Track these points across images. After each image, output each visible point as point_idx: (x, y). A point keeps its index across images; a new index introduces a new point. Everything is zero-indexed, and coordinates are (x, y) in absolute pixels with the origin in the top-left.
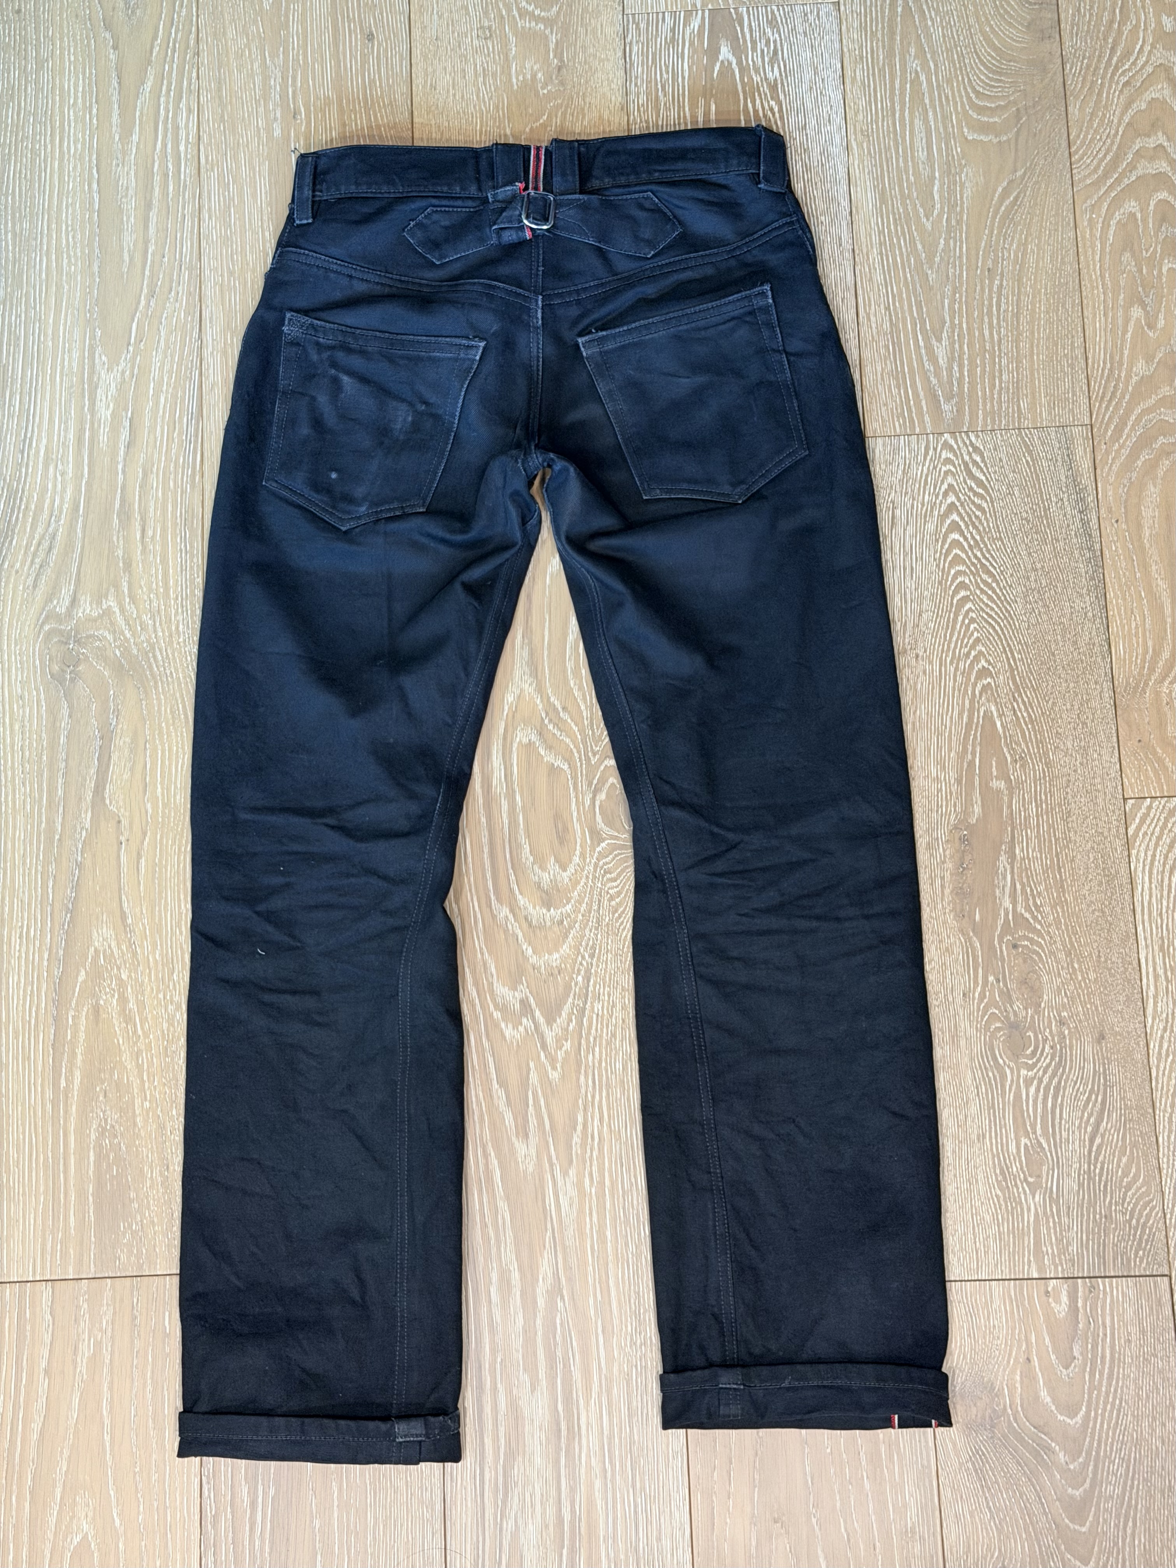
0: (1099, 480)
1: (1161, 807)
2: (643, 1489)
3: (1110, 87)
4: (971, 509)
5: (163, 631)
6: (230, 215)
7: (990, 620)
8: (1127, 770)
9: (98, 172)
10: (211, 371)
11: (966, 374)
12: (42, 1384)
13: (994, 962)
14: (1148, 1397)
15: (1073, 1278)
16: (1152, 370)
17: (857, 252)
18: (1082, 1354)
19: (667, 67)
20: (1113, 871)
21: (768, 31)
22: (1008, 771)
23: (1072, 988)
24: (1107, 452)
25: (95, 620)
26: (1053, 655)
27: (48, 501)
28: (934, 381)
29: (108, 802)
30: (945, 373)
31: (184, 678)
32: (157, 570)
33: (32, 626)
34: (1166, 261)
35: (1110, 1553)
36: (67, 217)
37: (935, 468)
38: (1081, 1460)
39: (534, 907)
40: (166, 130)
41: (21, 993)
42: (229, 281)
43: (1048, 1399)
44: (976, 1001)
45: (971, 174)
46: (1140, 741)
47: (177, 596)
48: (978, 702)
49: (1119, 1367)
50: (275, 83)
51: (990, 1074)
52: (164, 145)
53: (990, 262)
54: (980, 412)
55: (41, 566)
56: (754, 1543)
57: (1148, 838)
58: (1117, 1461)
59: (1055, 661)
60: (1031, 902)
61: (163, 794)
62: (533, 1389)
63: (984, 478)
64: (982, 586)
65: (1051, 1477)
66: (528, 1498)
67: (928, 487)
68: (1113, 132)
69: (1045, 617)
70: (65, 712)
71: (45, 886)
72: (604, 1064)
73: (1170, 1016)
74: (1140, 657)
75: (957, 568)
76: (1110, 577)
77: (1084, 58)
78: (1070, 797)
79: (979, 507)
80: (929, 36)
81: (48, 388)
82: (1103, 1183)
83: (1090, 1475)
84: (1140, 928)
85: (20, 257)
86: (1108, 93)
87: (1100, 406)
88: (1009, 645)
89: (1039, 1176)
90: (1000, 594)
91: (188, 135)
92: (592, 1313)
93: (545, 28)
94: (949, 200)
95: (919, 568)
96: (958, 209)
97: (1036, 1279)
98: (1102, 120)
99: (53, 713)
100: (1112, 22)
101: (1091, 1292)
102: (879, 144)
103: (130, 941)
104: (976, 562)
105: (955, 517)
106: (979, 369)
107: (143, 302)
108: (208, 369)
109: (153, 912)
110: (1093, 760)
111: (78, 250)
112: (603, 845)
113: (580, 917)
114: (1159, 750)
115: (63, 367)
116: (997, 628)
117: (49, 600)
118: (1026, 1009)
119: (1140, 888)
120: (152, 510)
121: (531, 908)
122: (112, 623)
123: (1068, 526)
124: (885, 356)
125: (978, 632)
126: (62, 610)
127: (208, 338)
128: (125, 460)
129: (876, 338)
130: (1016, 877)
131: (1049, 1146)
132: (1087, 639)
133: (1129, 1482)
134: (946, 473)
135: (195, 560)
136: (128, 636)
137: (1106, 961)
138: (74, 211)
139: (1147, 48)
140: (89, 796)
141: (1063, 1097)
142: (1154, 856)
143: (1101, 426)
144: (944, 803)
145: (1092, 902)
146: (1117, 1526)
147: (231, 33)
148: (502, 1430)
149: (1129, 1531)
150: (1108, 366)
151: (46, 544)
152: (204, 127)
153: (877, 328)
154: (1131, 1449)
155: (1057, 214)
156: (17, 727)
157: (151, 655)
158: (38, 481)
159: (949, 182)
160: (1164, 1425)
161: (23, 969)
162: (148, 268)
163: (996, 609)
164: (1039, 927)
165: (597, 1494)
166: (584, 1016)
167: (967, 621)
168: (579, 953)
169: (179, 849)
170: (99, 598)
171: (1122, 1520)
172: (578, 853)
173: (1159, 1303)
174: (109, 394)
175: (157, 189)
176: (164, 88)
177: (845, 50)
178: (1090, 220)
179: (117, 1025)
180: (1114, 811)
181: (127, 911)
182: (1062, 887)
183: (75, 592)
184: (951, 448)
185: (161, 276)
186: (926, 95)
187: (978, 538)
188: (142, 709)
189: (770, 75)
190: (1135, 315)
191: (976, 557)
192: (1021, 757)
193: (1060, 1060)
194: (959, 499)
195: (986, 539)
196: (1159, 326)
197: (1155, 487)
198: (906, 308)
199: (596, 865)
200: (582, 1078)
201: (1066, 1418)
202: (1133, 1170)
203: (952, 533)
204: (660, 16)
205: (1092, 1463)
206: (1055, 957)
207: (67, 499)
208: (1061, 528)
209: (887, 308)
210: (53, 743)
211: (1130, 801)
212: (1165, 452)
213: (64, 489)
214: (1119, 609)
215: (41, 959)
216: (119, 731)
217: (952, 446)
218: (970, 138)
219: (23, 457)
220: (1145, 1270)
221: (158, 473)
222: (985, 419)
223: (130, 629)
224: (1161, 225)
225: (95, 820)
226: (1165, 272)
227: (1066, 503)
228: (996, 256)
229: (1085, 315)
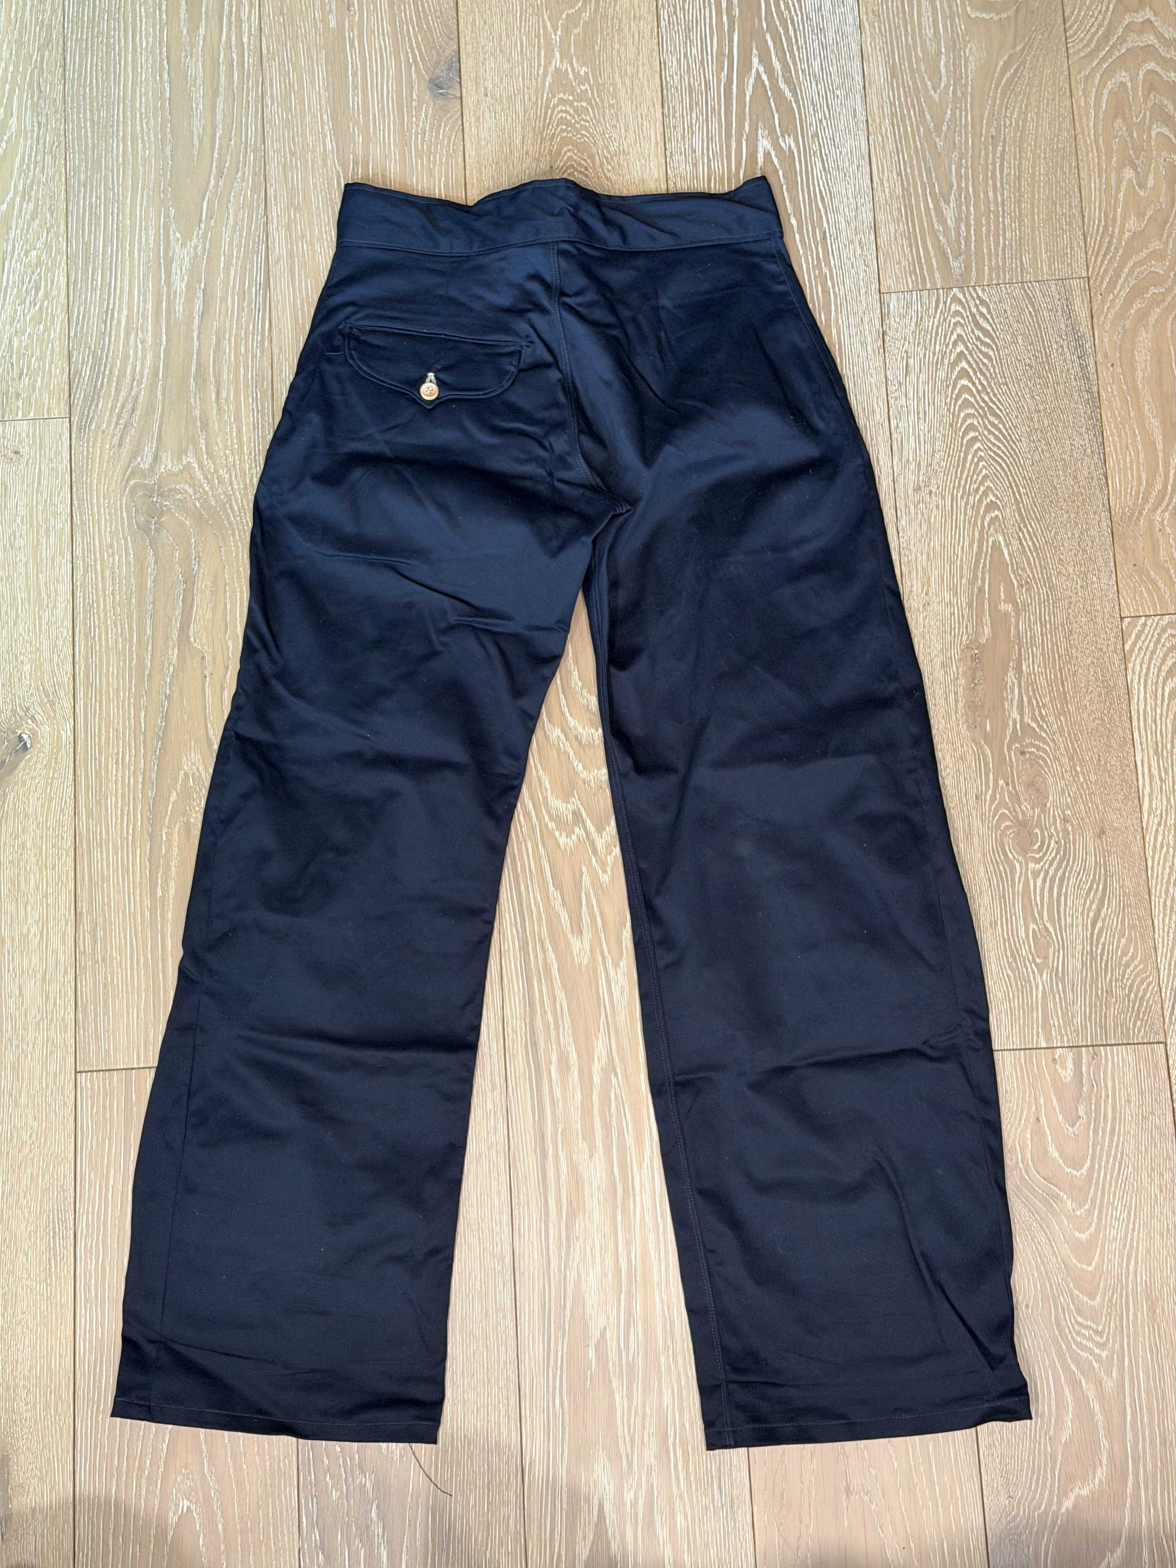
0: (1095, 328)
1: (1155, 624)
4: (978, 357)
5: (238, 484)
6: (291, 101)
7: (997, 458)
8: (1123, 592)
9: (168, 63)
11: (972, 232)
13: (1004, 768)
15: (1078, 1047)
16: (1143, 226)
17: (870, 123)
18: (1086, 1113)
20: (1111, 683)
22: (1015, 594)
23: (1074, 789)
24: (1103, 302)
25: (176, 475)
26: (1055, 488)
27: (130, 367)
28: (943, 240)
29: (192, 639)
30: (953, 233)
32: (231, 428)
33: (119, 482)
34: (1155, 126)
35: (1115, 1289)
36: (140, 105)
37: (945, 320)
38: (1087, 1207)
39: (584, 728)
40: (230, 23)
41: (119, 812)
42: (291, 162)
43: (1056, 1154)
44: (987, 803)
45: (974, 49)
46: (1135, 565)
47: (250, 453)
48: (987, 533)
49: (1120, 1123)
51: (1001, 868)
52: (229, 37)
53: (993, 130)
54: (986, 268)
55: (125, 427)
57: (1143, 653)
58: (1119, 1207)
59: (1057, 494)
60: (1037, 713)
62: (591, 1156)
63: (990, 329)
64: (989, 427)
65: (1060, 1223)
66: (588, 1251)
67: (938, 338)
68: (1104, 8)
69: (1047, 455)
70: (151, 559)
71: (137, 717)
73: (1164, 812)
74: (1134, 489)
75: (966, 411)
76: (1107, 417)
78: (1071, 617)
79: (986, 355)
81: (128, 263)
82: (1104, 962)
83: (1095, 1220)
84: (1136, 734)
85: (98, 143)
87: (1096, 260)
88: (1014, 481)
89: (1046, 958)
90: (1006, 434)
91: (250, 27)
92: (644, 1087)
94: (955, 72)
95: (931, 412)
96: (963, 81)
97: (1044, 1048)
99: (140, 561)
101: (1093, 1059)
102: (889, 24)
104: (983, 405)
105: (964, 364)
106: (984, 228)
107: (212, 182)
108: (274, 243)
110: (1093, 583)
111: (152, 136)
114: (1152, 573)
115: (140, 243)
116: (1004, 465)
117: (134, 455)
118: (1033, 809)
119: (1136, 698)
120: (225, 372)
121: (580, 729)
122: (191, 477)
123: (1068, 370)
124: (898, 218)
125: (986, 469)
126: (145, 466)
127: (273, 214)
128: (199, 327)
129: (889, 201)
130: (1023, 691)
131: (1055, 930)
132: (1086, 473)
133: (1131, 1226)
134: (955, 324)
135: (266, 419)
136: (207, 489)
137: (1106, 764)
138: (147, 99)
140: (175, 634)
141: (1068, 886)
142: (1148, 669)
143: (1097, 279)
144: (957, 626)
145: (1092, 711)
146: (1120, 1265)
148: (564, 1192)
149: (1131, 1270)
150: (1103, 223)
151: (129, 406)
152: (265, 19)
153: (890, 192)
154: (1131, 1196)
155: (1054, 84)
156: (108, 574)
157: (228, 506)
158: (121, 349)
159: (954, 58)
160: (1161, 1175)
161: (120, 791)
162: (216, 151)
163: (1003, 448)
164: (1044, 735)
165: (650, 1245)
167: (976, 460)
170: (179, 454)
171: (1124, 1260)
173: (1156, 1067)
174: (184, 267)
175: (223, 78)
178: (1085, 89)
180: (1112, 629)
181: (213, 738)
182: (1065, 698)
183: (157, 449)
184: (960, 302)
185: (228, 158)
187: (985, 383)
188: (221, 556)
190: (1127, 177)
191: (984, 401)
192: (1027, 582)
193: (1065, 853)
194: (967, 348)
195: (993, 384)
196: (1149, 186)
197: (1147, 333)
201: (1073, 1171)
202: (1132, 950)
203: (961, 379)
205: (1097, 1210)
206: (1059, 762)
207: (147, 365)
208: (1061, 372)
209: (899, 174)
210: (141, 588)
211: (1127, 620)
212: (1156, 301)
213: (144, 357)
214: (1115, 446)
215: (136, 781)
216: (201, 575)
217: (960, 300)
218: (973, 16)
219: (106, 328)
220: (1142, 1038)
221: (230, 340)
222: (990, 274)
223: (208, 484)
224: (1150, 93)
225: (181, 657)
226: (1153, 134)
227: (1066, 350)
228: (999, 125)
229: (1082, 176)
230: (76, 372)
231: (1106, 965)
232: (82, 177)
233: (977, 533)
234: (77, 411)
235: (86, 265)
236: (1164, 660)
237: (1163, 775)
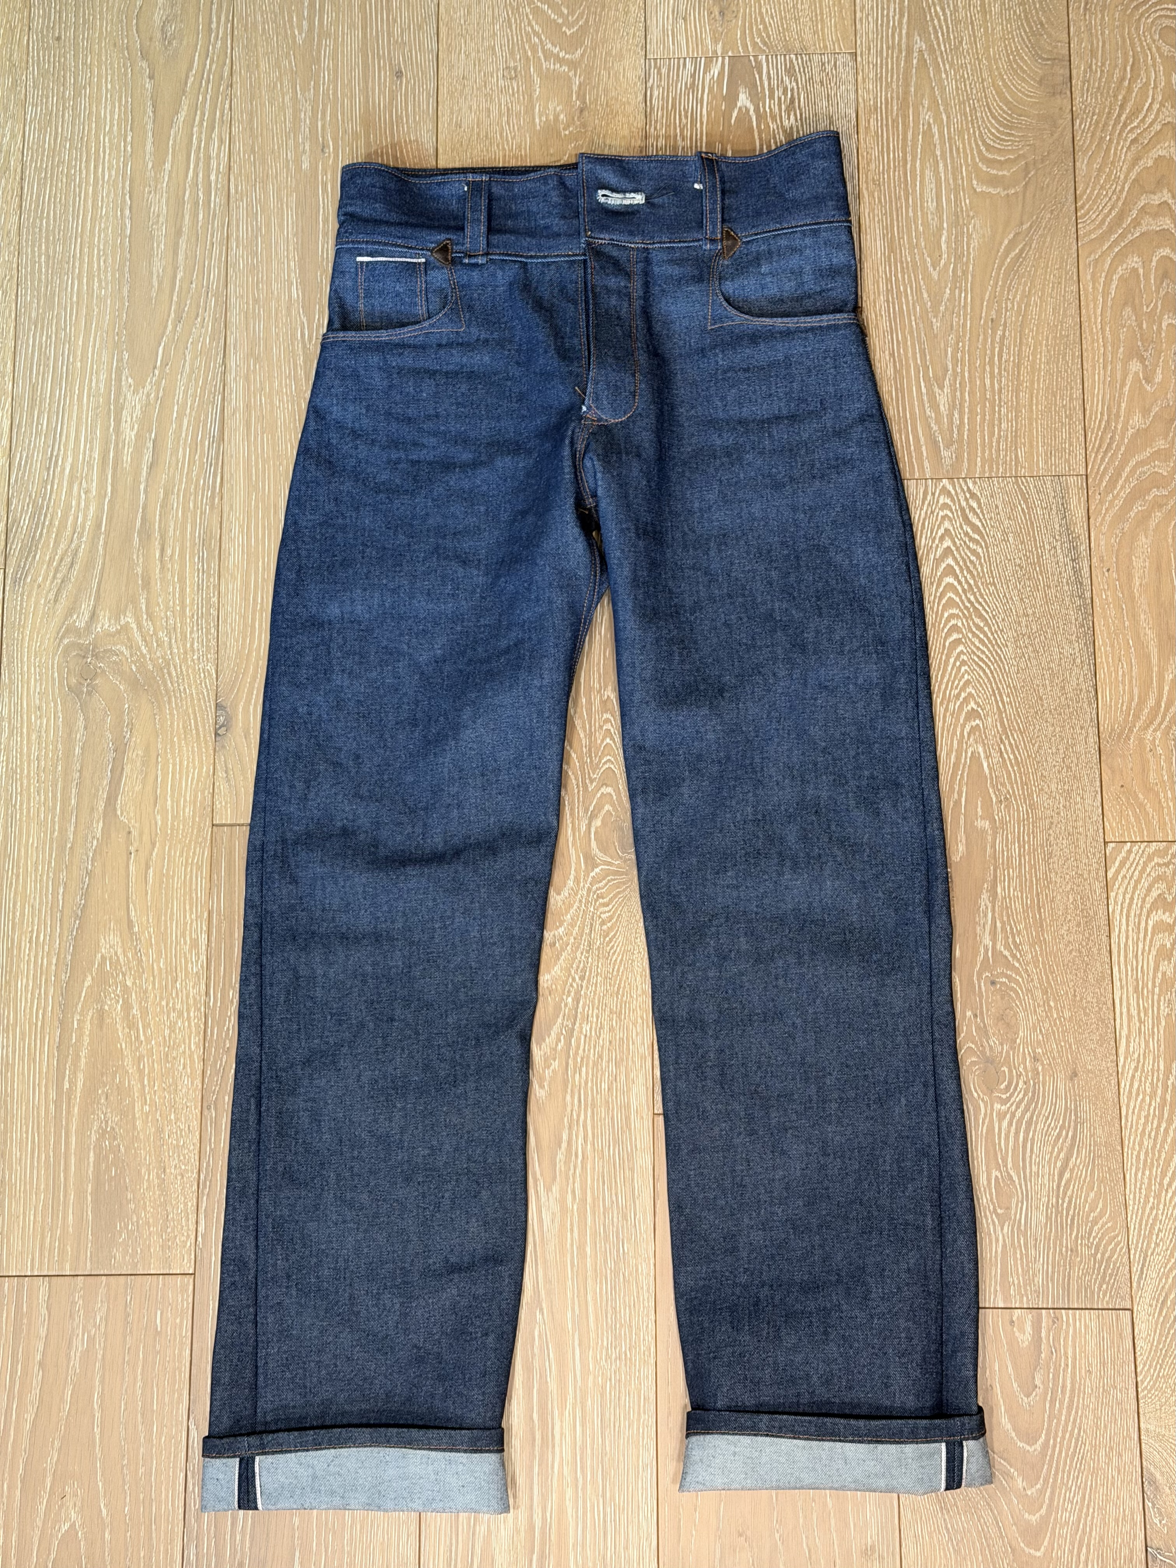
0: (1092, 530)
1: (1141, 852)
2: (612, 1498)
3: (1118, 143)
4: (966, 555)
5: (178, 648)
6: (257, 246)
7: (980, 664)
8: (1109, 815)
9: (130, 198)
10: (233, 396)
11: (966, 421)
12: (37, 1377)
13: (973, 997)
14: (1105, 1426)
15: (1037, 1308)
16: (1148, 423)
18: (1043, 1383)
19: (686, 112)
20: (1091, 913)
21: (786, 79)
22: (993, 811)
23: (1047, 1025)
24: (1101, 502)
25: (113, 635)
26: (1041, 699)
27: (71, 518)
28: (935, 428)
29: (119, 813)
30: (945, 420)
31: (197, 694)
32: (174, 588)
33: (52, 640)
34: (1166, 317)
36: (99, 242)
37: (932, 512)
38: (1038, 1486)
40: (198, 159)
41: (30, 995)
42: (254, 310)
43: (1009, 1426)
45: (978, 226)
46: (1122, 786)
47: (193, 615)
48: (967, 743)
49: (1079, 1397)
50: (305, 117)
52: (196, 174)
53: (993, 312)
54: (979, 459)
55: (62, 582)
56: (718, 1556)
57: (1126, 881)
58: (1074, 1488)
59: (1042, 706)
60: (1010, 940)
61: (172, 807)
63: (980, 524)
64: (974, 630)
65: (1009, 1503)
67: (925, 531)
68: (1119, 188)
69: (1034, 662)
70: (81, 723)
71: (55, 892)
72: (590, 1084)
73: (1141, 1056)
74: (1125, 704)
75: (951, 611)
76: (1099, 625)
77: (1093, 115)
78: (1052, 839)
79: (974, 552)
80: (943, 89)
81: (75, 408)
82: (1070, 1217)
83: (1047, 1501)
84: (1115, 970)
85: (52, 279)
86: (1116, 149)
87: (1096, 456)
88: (998, 688)
89: (1008, 1208)
90: (991, 637)
91: (219, 164)
92: (570, 1326)
93: (569, 70)
94: (956, 249)
96: (965, 259)
97: (1001, 1308)
98: (1109, 175)
99: (69, 726)
100: (1123, 79)
101: (1054, 1323)
102: (890, 193)
103: (136, 948)
104: (969, 605)
105: (950, 561)
106: (979, 417)
107: (170, 327)
108: (231, 394)
109: (159, 921)
110: (1077, 804)
111: (109, 274)
112: (597, 870)
113: (572, 940)
114: (1141, 796)
115: (90, 388)
116: (988, 671)
117: (69, 615)
118: (1002, 1045)
119: (1117, 930)
120: (171, 529)
122: (129, 639)
123: (1061, 572)
125: (969, 674)
126: (81, 624)
127: (232, 363)
128: (147, 480)
130: (997, 916)
131: (1019, 1179)
132: (1075, 684)
133: (1085, 1510)
134: (943, 518)
135: (212, 580)
136: (145, 651)
137: (1081, 1000)
138: (106, 235)
139: (1156, 106)
140: (101, 806)
141: (1035, 1131)
142: (1132, 899)
143: (1096, 477)
145: (1069, 942)
146: (1071, 1552)
147: (264, 65)
149: (1083, 1558)
150: (1106, 417)
151: (68, 561)
152: (235, 157)
154: (1087, 1477)
155: (1061, 267)
156: (34, 737)
157: (165, 671)
158: (63, 500)
159: (956, 233)
160: (1120, 1455)
161: (32, 972)
162: (176, 294)
163: (987, 653)
164: (1017, 965)
165: (567, 1502)
166: (572, 1036)
167: (958, 664)
168: (570, 974)
169: (187, 861)
170: (117, 615)
171: (1076, 1546)
172: (572, 877)
173: (1120, 1335)
174: (134, 416)
175: (187, 217)
176: (198, 118)
177: (860, 100)
178: (1093, 275)
179: (121, 1031)
180: (1094, 854)
181: (134, 919)
182: (1042, 926)
183: (95, 607)
184: (949, 494)
185: (188, 303)
186: (938, 147)
187: (972, 582)
188: (155, 723)
189: (786, 123)
190: (1134, 369)
191: (969, 601)
192: (1006, 798)
193: (1033, 1095)
194: (954, 544)
195: (980, 585)
196: (1156, 380)
197: (1146, 538)
198: (910, 355)
199: (589, 890)
200: (568, 1098)
201: (1025, 1445)
202: (1100, 1206)
203: (947, 576)
204: (682, 61)
205: (1049, 1490)
206: (1032, 995)
207: (90, 517)
208: (1053, 575)
209: (892, 355)
210: (68, 754)
211: (1111, 845)
212: (1158, 504)
213: (87, 507)
214: (1107, 657)
215: (49, 963)
216: (132, 744)
217: (949, 492)
218: (979, 190)
219: (48, 474)
220: (1108, 1303)
221: (178, 495)
222: (983, 466)
223: (147, 646)
224: (1162, 283)
225: (106, 831)
226: (1164, 327)
227: (1059, 551)
228: (1000, 306)
229: (1085, 367)
230: (14, 521)
231: (1073, 1220)
232: (34, 315)
233: (955, 742)
234: (12, 562)
235: (32, 408)
236: (1149, 890)
237: (1142, 1015)
